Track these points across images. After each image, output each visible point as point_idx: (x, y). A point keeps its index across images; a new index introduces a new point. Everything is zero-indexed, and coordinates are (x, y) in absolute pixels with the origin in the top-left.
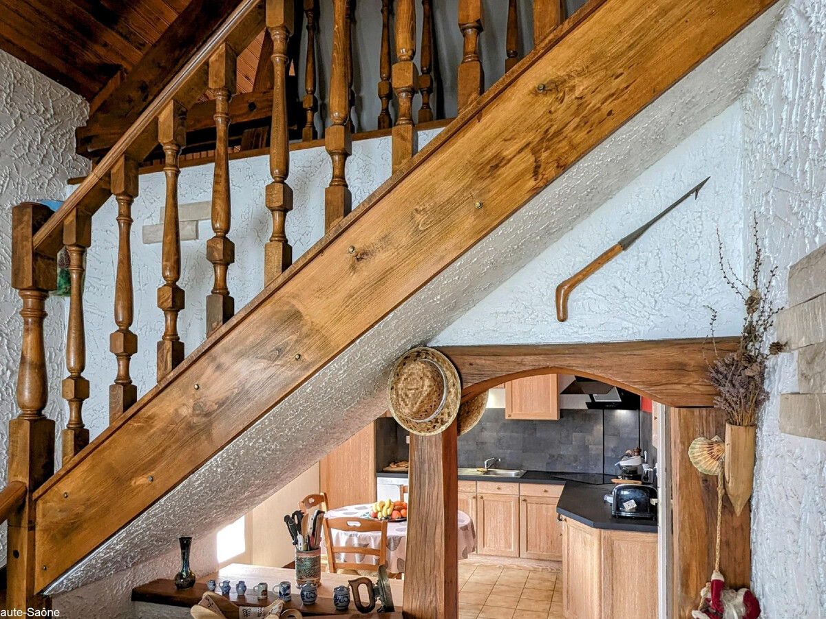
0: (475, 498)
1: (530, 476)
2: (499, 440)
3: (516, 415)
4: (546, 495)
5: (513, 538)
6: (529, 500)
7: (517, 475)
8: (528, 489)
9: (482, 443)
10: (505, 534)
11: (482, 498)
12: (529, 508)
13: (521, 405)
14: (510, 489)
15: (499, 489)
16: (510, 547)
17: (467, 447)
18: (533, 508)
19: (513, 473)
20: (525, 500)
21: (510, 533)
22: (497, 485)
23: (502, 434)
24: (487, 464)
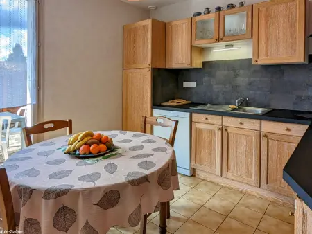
0: (221, 129)
1: (274, 115)
2: (250, 84)
3: (263, 61)
4: (289, 133)
5: (254, 169)
6: (270, 137)
7: (263, 111)
8: (270, 127)
9: (237, 86)
10: (247, 165)
11: (226, 130)
12: (270, 144)
13: (267, 51)
14: (253, 125)
15: (241, 123)
16: (251, 177)
17: (224, 89)
18: (274, 144)
19: (259, 111)
20: (266, 136)
21: (251, 163)
22: (240, 120)
23: (252, 79)
24: (239, 103)
